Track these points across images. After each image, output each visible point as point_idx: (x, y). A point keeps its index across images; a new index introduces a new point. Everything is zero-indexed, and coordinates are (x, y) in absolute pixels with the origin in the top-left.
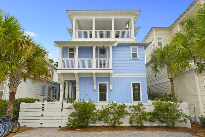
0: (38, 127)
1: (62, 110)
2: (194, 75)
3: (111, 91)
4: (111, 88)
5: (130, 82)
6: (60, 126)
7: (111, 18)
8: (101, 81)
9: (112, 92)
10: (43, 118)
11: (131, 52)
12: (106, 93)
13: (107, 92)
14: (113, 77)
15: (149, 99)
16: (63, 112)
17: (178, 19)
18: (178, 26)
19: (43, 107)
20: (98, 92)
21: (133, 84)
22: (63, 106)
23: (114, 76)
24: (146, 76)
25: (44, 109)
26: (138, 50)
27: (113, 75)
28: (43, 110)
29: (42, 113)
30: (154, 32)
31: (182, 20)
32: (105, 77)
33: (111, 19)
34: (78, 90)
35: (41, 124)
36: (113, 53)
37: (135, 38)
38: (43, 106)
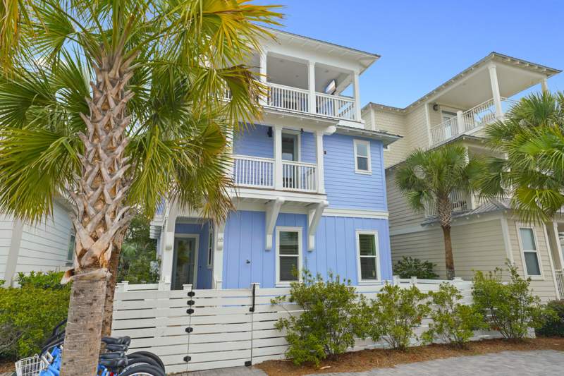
0: (175, 373)
1: (252, 310)
2: (500, 220)
3: (310, 252)
4: (312, 244)
5: (355, 231)
6: (249, 360)
7: (307, 59)
8: (285, 225)
9: (312, 256)
10: (193, 337)
11: (356, 156)
12: (296, 258)
13: (300, 255)
14: (323, 214)
15: (393, 275)
16: (256, 317)
17: (430, 95)
18: (424, 110)
19: (191, 303)
20: (278, 255)
21: (360, 235)
22: (256, 298)
23: (326, 212)
24: (387, 218)
25: (193, 307)
26: (369, 152)
27: (325, 210)
28: (190, 312)
29: (186, 321)
30: (373, 113)
31: (437, 100)
32: (295, 215)
33: (307, 61)
34: (219, 249)
35: (187, 359)
36: (325, 153)
37: (363, 122)
38: (190, 299)
